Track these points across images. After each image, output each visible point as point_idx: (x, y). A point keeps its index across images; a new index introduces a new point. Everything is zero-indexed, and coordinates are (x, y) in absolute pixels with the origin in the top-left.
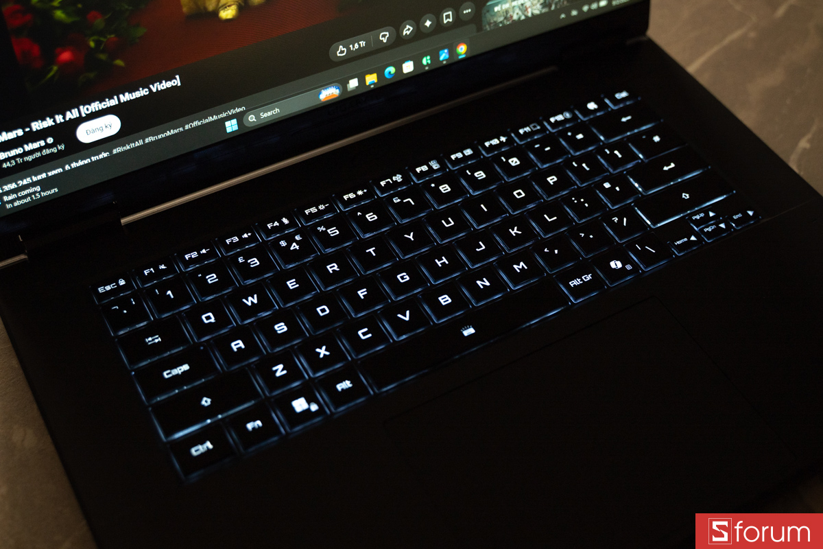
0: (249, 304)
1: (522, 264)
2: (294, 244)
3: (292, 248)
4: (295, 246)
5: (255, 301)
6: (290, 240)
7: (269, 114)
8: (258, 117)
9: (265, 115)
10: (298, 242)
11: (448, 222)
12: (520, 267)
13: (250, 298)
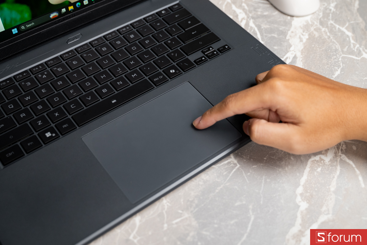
0: (27, 99)
1: (135, 74)
2: (44, 75)
3: (43, 77)
4: (45, 76)
5: (29, 98)
6: (43, 74)
7: (30, 25)
8: (25, 27)
9: (28, 26)
10: (46, 75)
11: (106, 62)
12: (135, 76)
13: (27, 98)
